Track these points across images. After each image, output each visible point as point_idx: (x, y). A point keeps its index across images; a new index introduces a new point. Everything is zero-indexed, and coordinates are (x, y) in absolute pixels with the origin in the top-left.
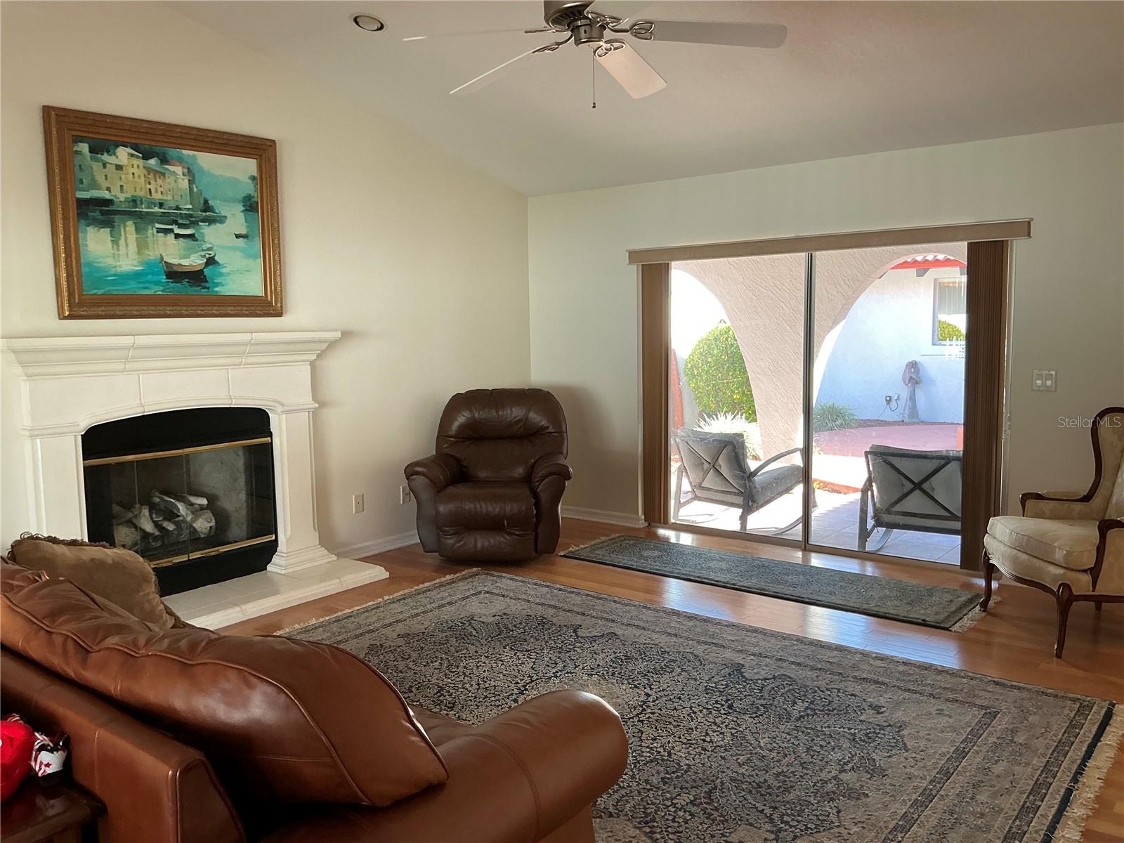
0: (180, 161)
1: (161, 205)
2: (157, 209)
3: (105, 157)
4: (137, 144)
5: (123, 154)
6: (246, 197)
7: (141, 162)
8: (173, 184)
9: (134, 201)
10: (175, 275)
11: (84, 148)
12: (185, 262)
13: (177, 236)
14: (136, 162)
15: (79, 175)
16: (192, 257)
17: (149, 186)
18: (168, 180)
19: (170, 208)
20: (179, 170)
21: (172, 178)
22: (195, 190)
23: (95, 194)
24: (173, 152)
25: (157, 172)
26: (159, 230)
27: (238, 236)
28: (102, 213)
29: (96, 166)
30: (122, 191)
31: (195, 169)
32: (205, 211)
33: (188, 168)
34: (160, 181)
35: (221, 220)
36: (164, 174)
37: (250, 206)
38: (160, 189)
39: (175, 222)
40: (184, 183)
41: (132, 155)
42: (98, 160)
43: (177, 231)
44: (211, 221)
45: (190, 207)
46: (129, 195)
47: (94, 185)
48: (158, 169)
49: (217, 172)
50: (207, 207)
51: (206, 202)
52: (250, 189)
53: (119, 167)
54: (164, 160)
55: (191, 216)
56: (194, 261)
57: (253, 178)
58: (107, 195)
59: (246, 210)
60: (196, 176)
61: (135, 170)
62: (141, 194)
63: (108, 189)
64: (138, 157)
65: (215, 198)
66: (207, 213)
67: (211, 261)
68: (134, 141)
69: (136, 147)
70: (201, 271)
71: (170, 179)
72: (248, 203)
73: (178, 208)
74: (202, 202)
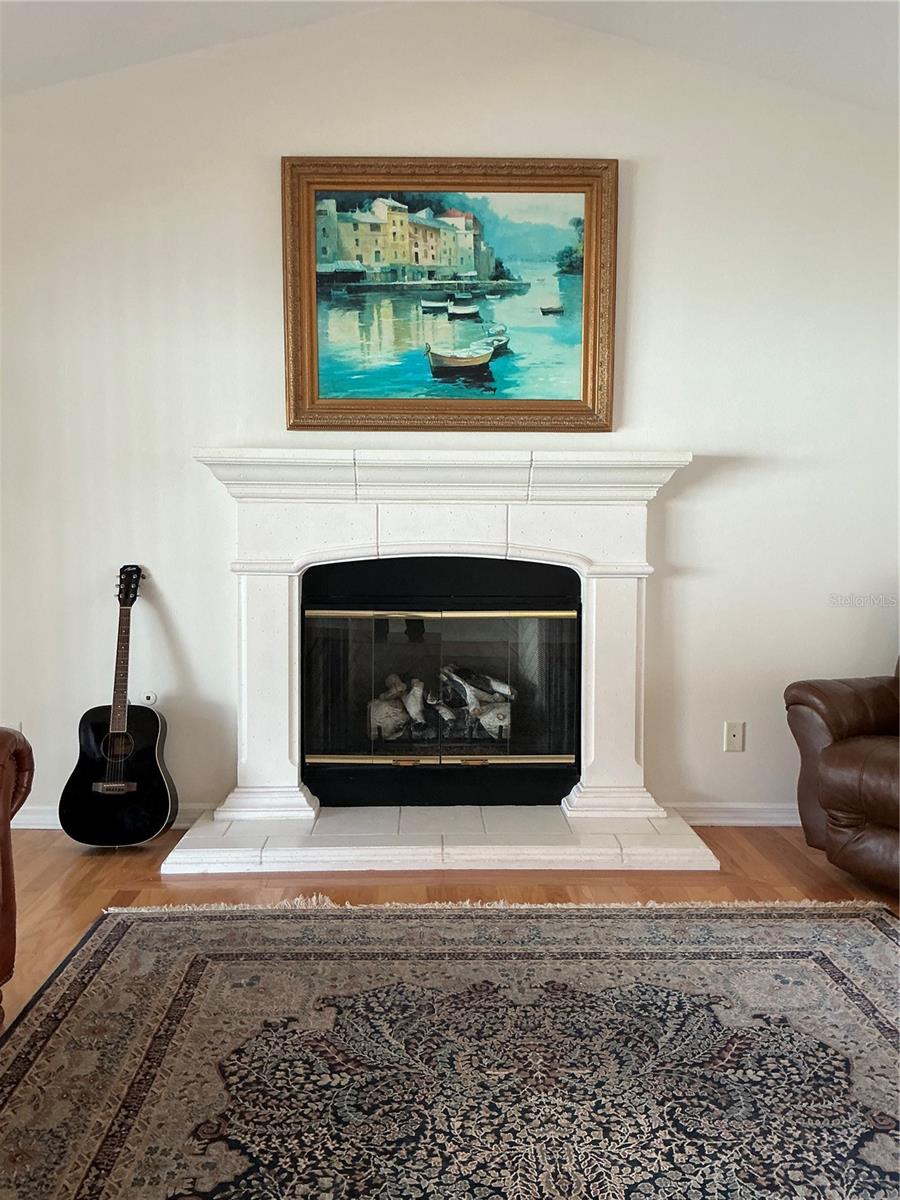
0: (463, 209)
1: (431, 275)
2: (425, 281)
3: (358, 215)
4: (400, 193)
5: (381, 208)
6: (565, 252)
7: (405, 217)
8: (451, 245)
9: (394, 272)
10: (445, 372)
11: (330, 205)
12: (462, 353)
13: (453, 317)
14: (398, 217)
15: (322, 242)
16: (474, 346)
17: (415, 250)
18: (443, 238)
19: (444, 278)
20: (460, 222)
21: (451, 235)
22: (483, 248)
23: (341, 265)
24: (452, 198)
25: (426, 228)
26: (427, 311)
27: (545, 312)
28: (350, 290)
29: (345, 229)
30: (377, 259)
31: (484, 218)
32: (496, 278)
33: (475, 219)
34: (432, 241)
35: (521, 289)
36: (437, 231)
37: (570, 265)
38: (431, 252)
39: (451, 297)
40: (468, 241)
41: (394, 209)
42: (346, 220)
43: (453, 309)
44: (503, 292)
45: (475, 273)
46: (386, 264)
47: (341, 253)
48: (430, 224)
49: (517, 219)
50: (500, 272)
51: (499, 265)
52: (571, 239)
53: (375, 227)
54: (439, 210)
55: (474, 287)
56: (476, 351)
57: (578, 222)
58: (356, 266)
59: (563, 272)
60: (488, 228)
61: (398, 229)
62: (402, 260)
63: (359, 258)
64: (401, 210)
65: (511, 258)
66: (500, 281)
67: (501, 351)
68: (396, 188)
69: (399, 197)
70: (485, 366)
71: (446, 237)
72: (567, 261)
73: (455, 277)
74: (493, 265)
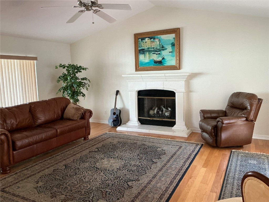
0: (157, 38)
1: (153, 48)
2: (153, 49)
3: (144, 41)
4: (149, 37)
7: (150, 40)
8: (156, 44)
9: (148, 48)
10: (156, 62)
11: (140, 40)
12: (158, 59)
13: (156, 54)
14: (149, 40)
15: (139, 45)
16: (159, 58)
17: (151, 45)
18: (155, 43)
19: (155, 48)
20: (157, 40)
22: (160, 44)
23: (142, 48)
24: (156, 37)
26: (153, 53)
27: (170, 52)
28: (143, 51)
29: (142, 43)
30: (146, 47)
32: (162, 48)
33: (159, 40)
34: (153, 43)
35: (166, 49)
36: (154, 42)
37: (173, 45)
38: (153, 45)
39: (156, 51)
40: (158, 43)
41: (148, 39)
42: (142, 42)
43: (156, 53)
44: (163, 50)
45: (159, 47)
46: (147, 47)
47: (142, 47)
48: (153, 41)
49: (165, 39)
50: (163, 47)
51: (163, 46)
52: (173, 41)
53: (146, 42)
54: (154, 39)
55: (159, 49)
56: (160, 59)
57: (174, 38)
58: (144, 48)
59: (172, 46)
60: (161, 41)
61: (149, 42)
62: (150, 46)
64: (149, 39)
65: (164, 45)
66: (163, 48)
67: (163, 59)
68: (148, 36)
69: (149, 38)
70: (161, 61)
72: (173, 44)
73: (157, 48)
74: (162, 46)
